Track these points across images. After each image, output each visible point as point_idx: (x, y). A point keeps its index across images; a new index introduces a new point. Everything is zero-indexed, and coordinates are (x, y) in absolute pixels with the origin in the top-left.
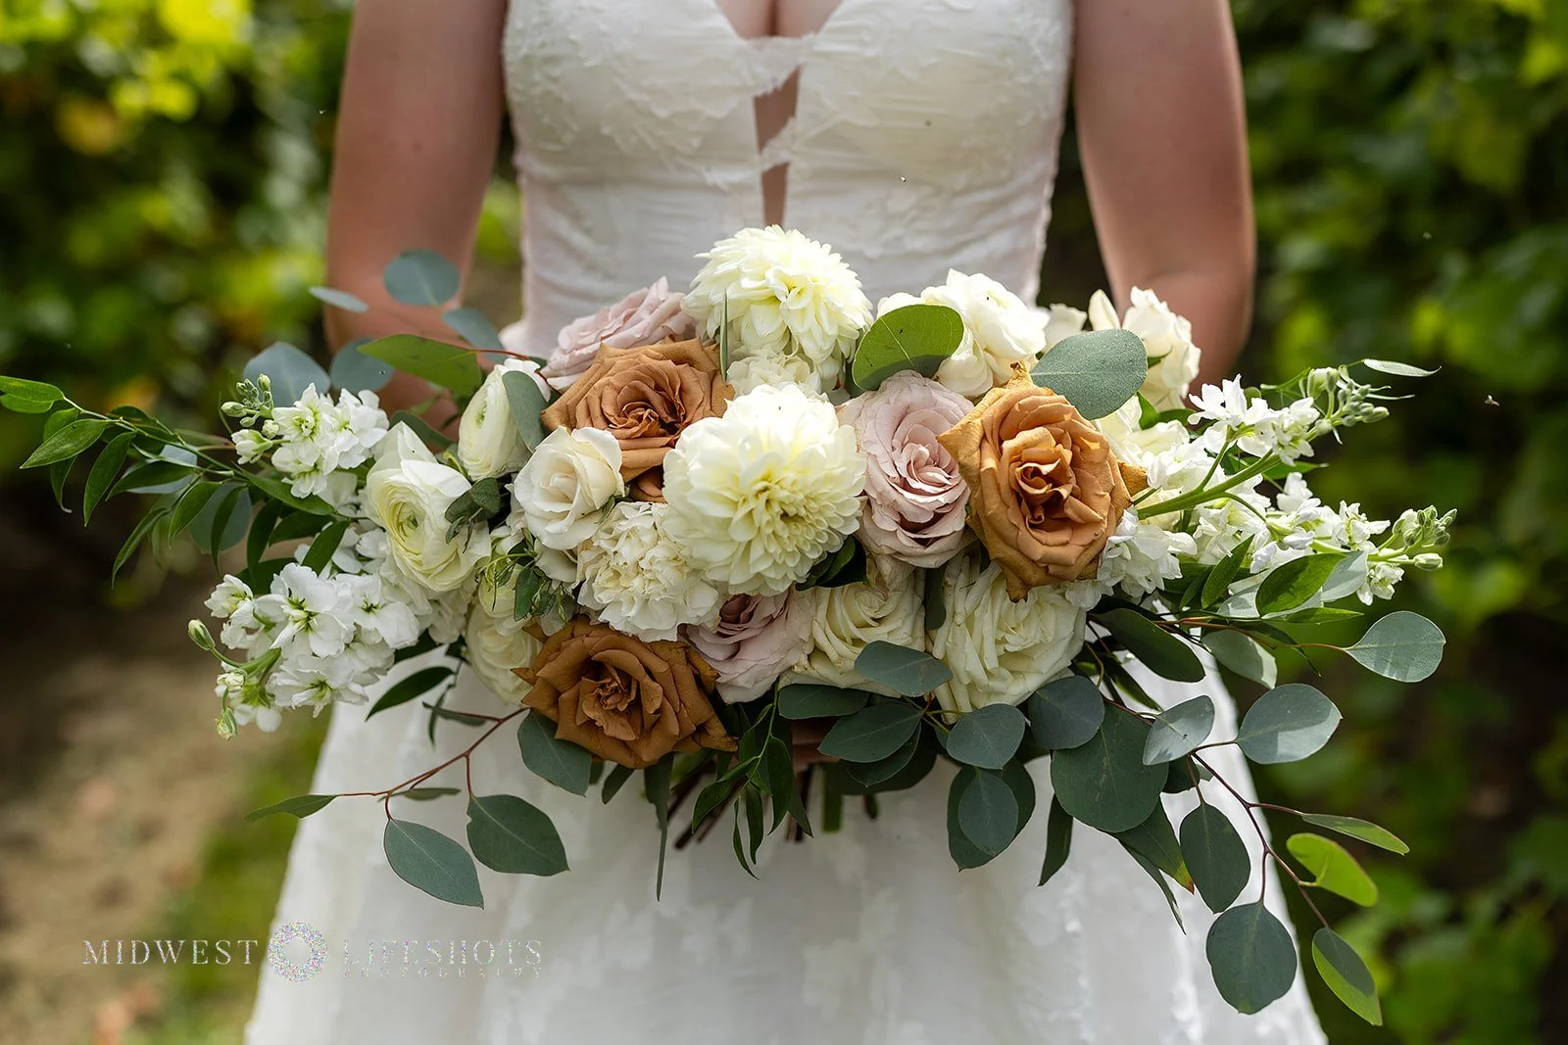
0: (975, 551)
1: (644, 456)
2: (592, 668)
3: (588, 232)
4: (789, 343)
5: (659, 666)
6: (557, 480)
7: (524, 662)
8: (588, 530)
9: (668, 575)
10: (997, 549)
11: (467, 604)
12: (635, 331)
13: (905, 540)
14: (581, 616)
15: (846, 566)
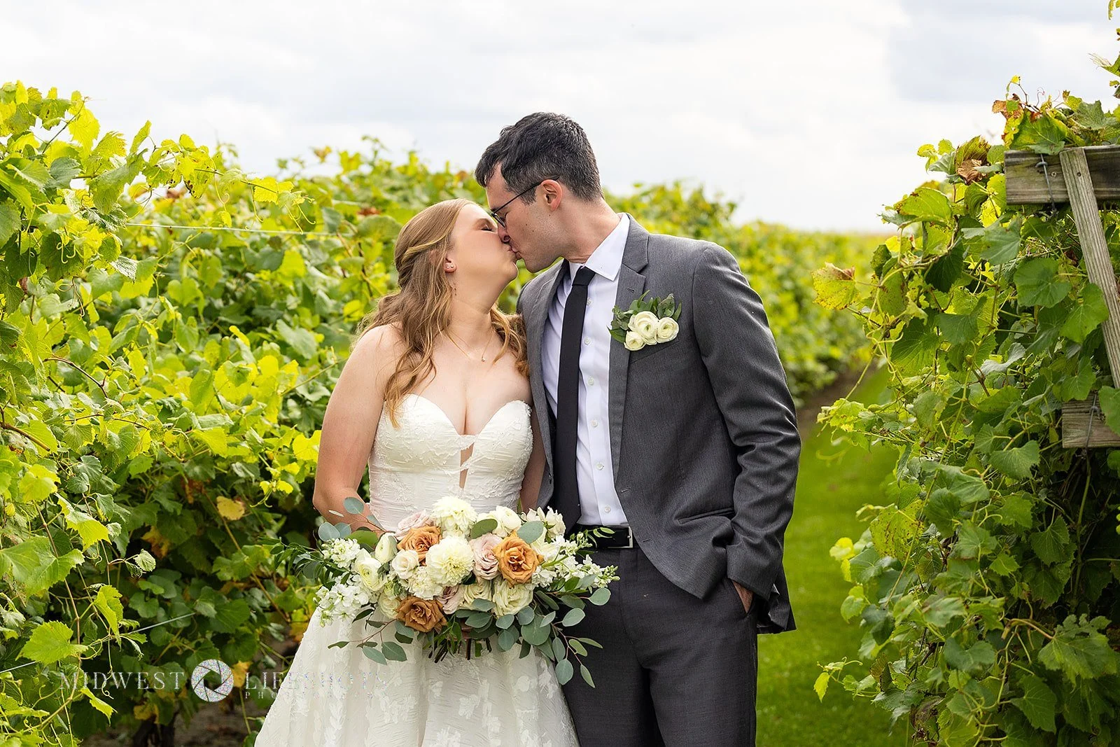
0: (500, 576)
1: (422, 556)
2: (413, 607)
3: (405, 486)
4: (457, 527)
5: (430, 605)
6: (403, 563)
7: (396, 607)
8: (411, 574)
9: (430, 584)
10: (505, 576)
11: (379, 594)
12: (418, 525)
13: (483, 573)
14: (409, 594)
15: (470, 580)
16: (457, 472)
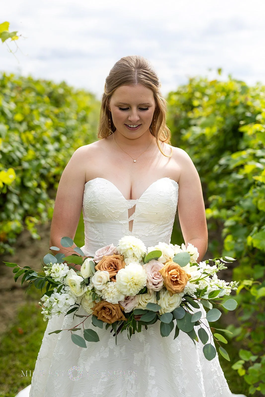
0: (164, 288)
1: (113, 274)
2: (104, 308)
3: (98, 231)
4: (134, 255)
5: (115, 308)
6: (99, 279)
7: (92, 307)
8: (104, 287)
9: (117, 293)
10: (168, 289)
11: (82, 298)
12: (109, 253)
13: (154, 287)
14: (102, 300)
15: (144, 291)
16: (127, 222)
